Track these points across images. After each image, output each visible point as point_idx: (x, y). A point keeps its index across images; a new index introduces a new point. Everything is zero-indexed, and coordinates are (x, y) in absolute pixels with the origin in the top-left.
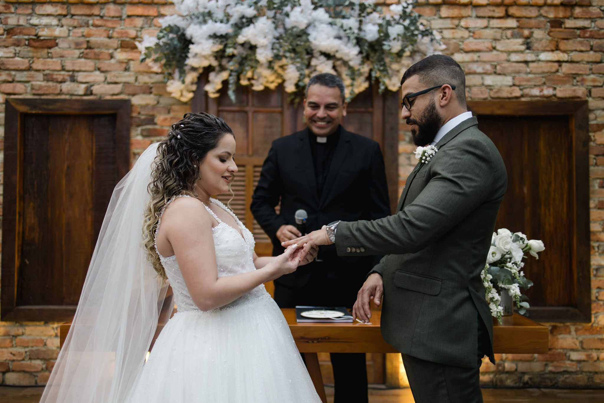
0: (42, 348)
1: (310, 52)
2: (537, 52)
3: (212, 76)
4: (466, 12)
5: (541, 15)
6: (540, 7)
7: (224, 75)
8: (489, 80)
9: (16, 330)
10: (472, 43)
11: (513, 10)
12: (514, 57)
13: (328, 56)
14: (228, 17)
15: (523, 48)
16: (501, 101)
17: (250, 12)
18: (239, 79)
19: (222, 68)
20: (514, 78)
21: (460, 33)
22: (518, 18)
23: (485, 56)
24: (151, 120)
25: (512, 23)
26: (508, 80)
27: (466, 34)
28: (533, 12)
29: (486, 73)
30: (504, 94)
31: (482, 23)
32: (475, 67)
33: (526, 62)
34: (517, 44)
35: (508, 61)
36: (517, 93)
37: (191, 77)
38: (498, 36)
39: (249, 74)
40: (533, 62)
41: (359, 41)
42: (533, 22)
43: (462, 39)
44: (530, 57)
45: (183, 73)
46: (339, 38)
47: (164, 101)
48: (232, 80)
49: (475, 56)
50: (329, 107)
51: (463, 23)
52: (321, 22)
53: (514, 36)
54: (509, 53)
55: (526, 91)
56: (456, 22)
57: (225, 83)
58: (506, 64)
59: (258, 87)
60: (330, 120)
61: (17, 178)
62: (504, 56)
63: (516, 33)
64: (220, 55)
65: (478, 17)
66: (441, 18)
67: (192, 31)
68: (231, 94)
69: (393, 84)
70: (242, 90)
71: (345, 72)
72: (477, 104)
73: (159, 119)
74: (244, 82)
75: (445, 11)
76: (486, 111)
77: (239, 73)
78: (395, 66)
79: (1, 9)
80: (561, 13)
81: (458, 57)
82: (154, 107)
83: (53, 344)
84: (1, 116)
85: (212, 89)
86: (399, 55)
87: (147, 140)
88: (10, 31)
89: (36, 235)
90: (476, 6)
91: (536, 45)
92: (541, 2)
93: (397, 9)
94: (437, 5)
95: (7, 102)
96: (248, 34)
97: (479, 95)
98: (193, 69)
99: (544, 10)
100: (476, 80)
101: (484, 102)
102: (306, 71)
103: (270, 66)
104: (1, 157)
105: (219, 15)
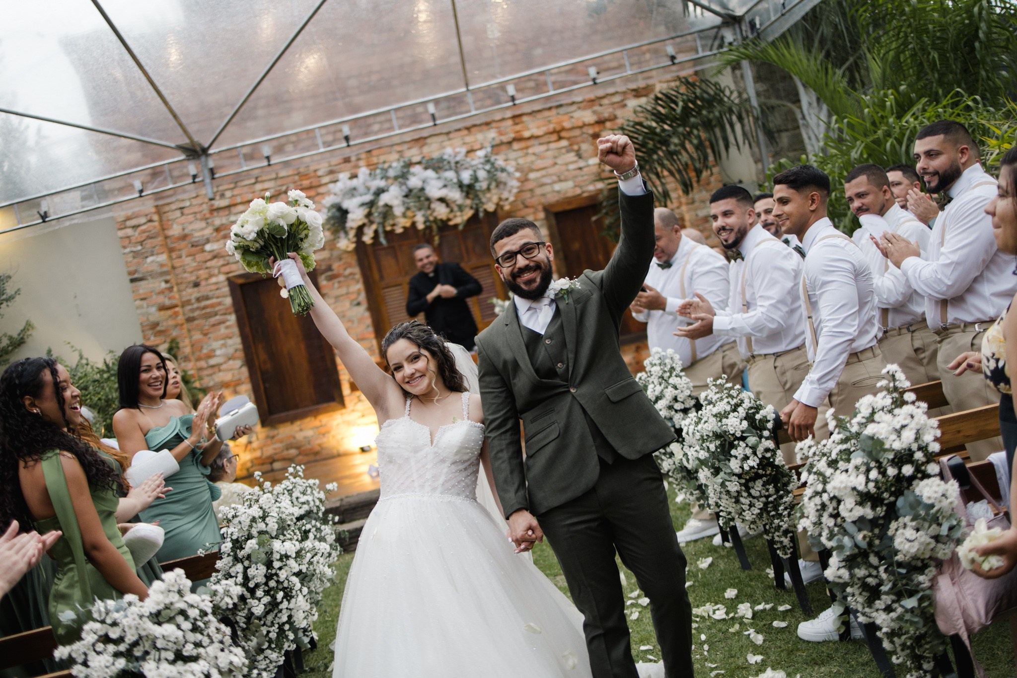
0: (292, 440)
1: (428, 199)
2: (586, 159)
3: (366, 230)
4: (530, 143)
5: (583, 133)
6: (581, 127)
7: (374, 227)
8: (557, 187)
9: (273, 432)
10: (540, 163)
11: (563, 134)
12: (572, 167)
13: (442, 200)
14: (368, 189)
15: (576, 159)
16: (569, 200)
17: (382, 184)
18: (384, 227)
19: (371, 222)
20: (574, 182)
21: (531, 158)
22: (568, 139)
23: (552, 170)
24: (329, 268)
25: (564, 143)
26: (570, 184)
27: (533, 158)
28: (577, 132)
29: (554, 182)
30: (570, 194)
31: (543, 148)
32: (547, 180)
33: (580, 169)
34: (571, 156)
35: (568, 170)
36: (578, 191)
37: (352, 234)
38: (556, 154)
39: (391, 222)
40: (585, 167)
41: (461, 185)
42: (579, 139)
43: (532, 162)
44: (581, 164)
45: (346, 233)
46: (445, 186)
47: (336, 253)
48: (381, 230)
49: (543, 172)
50: (428, 257)
51: (530, 151)
52: (432, 179)
53: (568, 152)
54: (567, 164)
55: (585, 189)
56: (525, 151)
57: (376, 232)
58: (567, 173)
59: (399, 230)
60: (431, 263)
61: (247, 329)
62: (564, 168)
63: (569, 150)
64: (369, 215)
65: (541, 144)
66: (514, 151)
67: (346, 205)
68: (383, 240)
69: (491, 207)
70: (389, 235)
71: (456, 209)
72: (552, 205)
73: (336, 266)
74: (388, 228)
75: (516, 146)
76: (559, 209)
77: (383, 224)
78: (488, 195)
79: (208, 216)
80: (597, 129)
81: (532, 176)
82: (330, 259)
83: (300, 436)
84: (226, 290)
85: (367, 238)
86: (488, 189)
87: (331, 283)
88: (217, 230)
89: (269, 366)
90: (537, 137)
91: (584, 155)
92: (580, 124)
93: (481, 153)
94: (510, 143)
95: (229, 279)
96: (384, 199)
97: (552, 198)
98: (352, 228)
99: (585, 130)
100: (547, 189)
101: (558, 203)
102: (429, 212)
103: (404, 215)
104: (232, 318)
105: (362, 189)
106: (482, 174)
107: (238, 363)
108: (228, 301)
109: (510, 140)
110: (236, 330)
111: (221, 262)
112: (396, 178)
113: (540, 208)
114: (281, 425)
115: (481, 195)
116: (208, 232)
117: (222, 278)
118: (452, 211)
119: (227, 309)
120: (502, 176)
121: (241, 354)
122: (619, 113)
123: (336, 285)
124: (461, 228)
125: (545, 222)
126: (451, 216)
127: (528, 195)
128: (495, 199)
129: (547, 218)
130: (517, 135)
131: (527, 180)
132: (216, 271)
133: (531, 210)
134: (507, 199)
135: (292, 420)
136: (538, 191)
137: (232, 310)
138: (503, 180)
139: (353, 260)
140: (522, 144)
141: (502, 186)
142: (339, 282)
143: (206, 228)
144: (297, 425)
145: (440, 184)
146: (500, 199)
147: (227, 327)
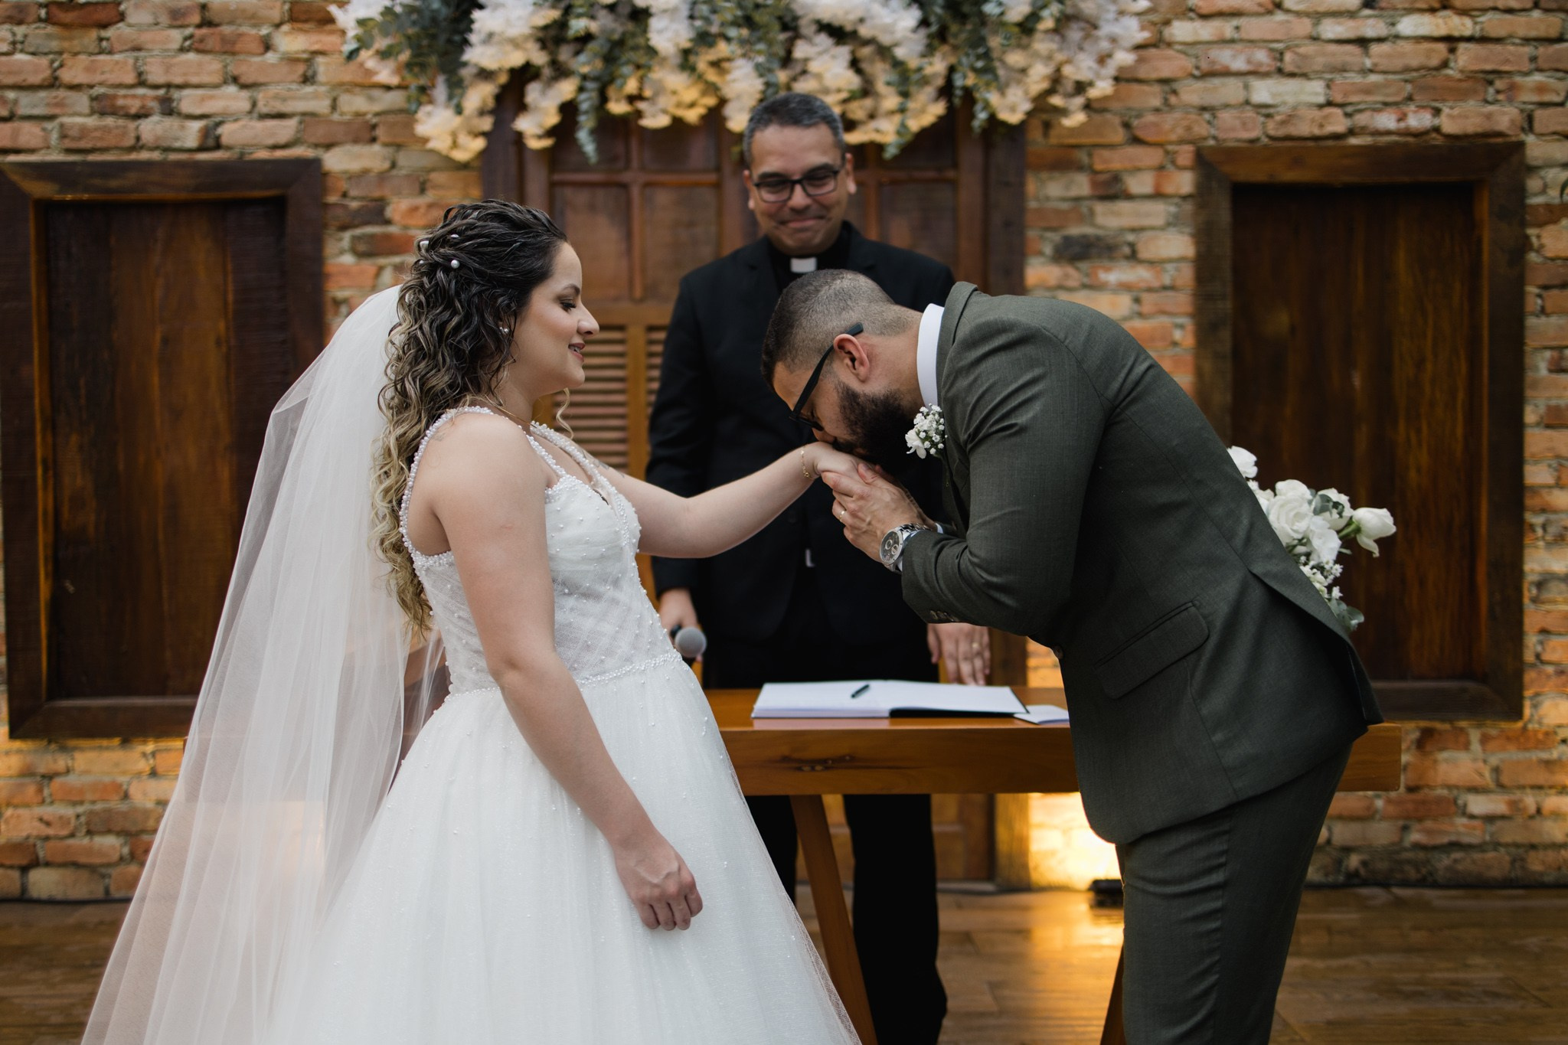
0: (115, 804)
1: (790, 25)
2: (1392, 14)
3: (533, 93)
7: (566, 89)
8: (1263, 91)
9: (52, 760)
12: (1331, 29)
13: (837, 32)
15: (1354, 2)
16: (1295, 147)
18: (604, 99)
19: (560, 72)
20: (1330, 84)
23: (1255, 28)
24: (376, 212)
26: (1314, 91)
29: (1258, 73)
30: (1304, 128)
33: (1363, 42)
35: (1315, 39)
36: (1338, 123)
37: (479, 95)
39: (631, 86)
40: (1380, 40)
44: (1371, 26)
45: (456, 86)
47: (408, 161)
48: (586, 103)
49: (1227, 28)
50: (813, 177)
54: (1317, 16)
55: (1362, 120)
57: (569, 110)
58: (1309, 49)
59: (655, 120)
62: (1304, 26)
64: (552, 37)
68: (585, 140)
69: (1012, 107)
70: (613, 129)
72: (1232, 155)
73: (398, 208)
74: (618, 108)
76: (1255, 173)
77: (604, 84)
81: (1182, 30)
82: (382, 177)
83: (145, 794)
85: (533, 125)
86: (1026, 27)
87: (369, 266)
89: (89, 518)
97: (1236, 129)
98: (484, 74)
100: (1229, 91)
101: (1250, 150)
103: (686, 61)
113: (1186, 154)
114: (83, 743)
118: (867, 91)
124: (891, 151)
125: (1188, 207)
127: (1153, 97)
128: (1038, 76)
129: (1201, 196)
131: (1158, 42)
133: (1150, 157)
134: (1080, 87)
135: (129, 731)
136: (1192, 93)
138: (1088, 9)
141: (1075, 34)
144: (136, 757)
146: (1056, 81)
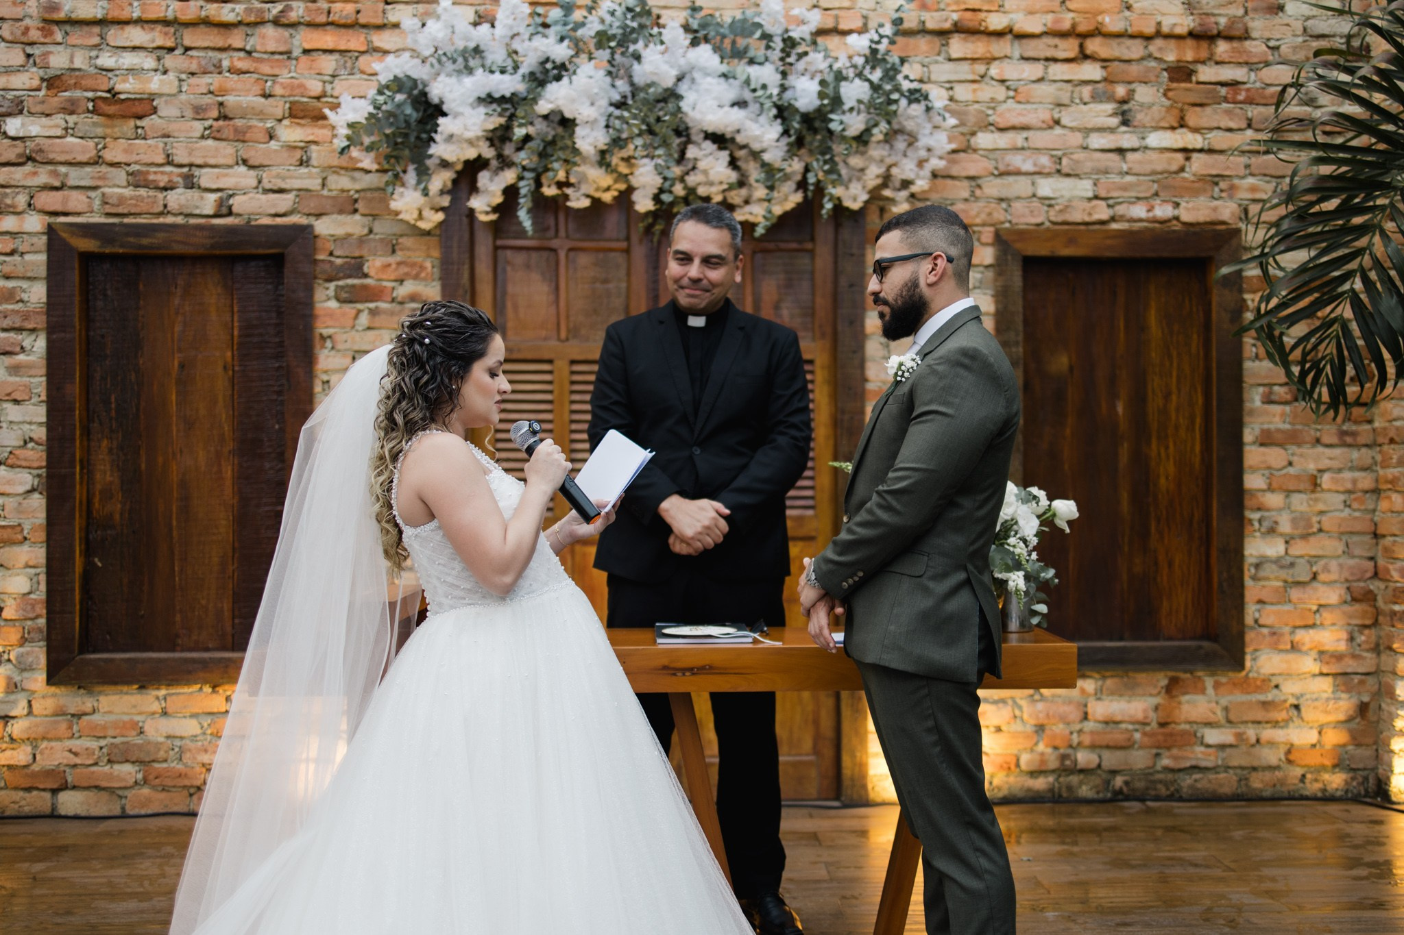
0: (134, 739)
1: (683, 132)
2: (1143, 133)
3: (483, 178)
4: (1000, 47)
5: (1150, 56)
6: (1148, 38)
7: (509, 176)
8: (1046, 187)
10: (1011, 113)
11: (1093, 46)
12: (1097, 141)
13: (720, 140)
14: (517, 59)
15: (1114, 121)
16: (1071, 230)
17: (561, 52)
18: (538, 183)
20: (1096, 182)
21: (989, 91)
22: (1105, 62)
23: (1040, 139)
24: (356, 268)
25: (1091, 71)
26: (1084, 187)
27: (1000, 92)
28: (1135, 49)
29: (1042, 173)
30: (1077, 216)
31: (1033, 71)
33: (1121, 151)
34: (1103, 113)
35: (1085, 148)
36: (1102, 212)
37: (440, 180)
38: (1065, 98)
39: (561, 175)
40: (1134, 150)
41: (783, 112)
42: (1134, 69)
43: (993, 103)
44: (1127, 139)
45: (423, 173)
46: (740, 104)
47: (383, 228)
48: (525, 188)
49: (1018, 138)
50: (709, 261)
51: (994, 71)
52: (706, 73)
53: (1096, 98)
54: (1087, 131)
55: (1120, 210)
56: (981, 68)
57: (511, 193)
58: (1080, 156)
59: (579, 202)
61: (74, 389)
62: (1076, 139)
63: (1101, 92)
64: (499, 137)
65: (1025, 59)
66: (950, 59)
67: (443, 88)
68: (524, 217)
69: (854, 196)
70: (546, 207)
71: (754, 173)
72: (1022, 234)
73: (374, 265)
74: (550, 191)
75: (958, 46)
76: (1043, 250)
78: (855, 161)
79: (35, 35)
80: (1189, 53)
81: (984, 140)
82: (361, 241)
83: (157, 730)
84: (38, 260)
85: (482, 204)
86: (862, 140)
87: (349, 309)
88: (53, 82)
89: (116, 507)
90: (1021, 36)
91: (1140, 117)
92: (1149, 29)
93: (859, 43)
94: (942, 34)
95: (51, 231)
96: (556, 97)
97: (1026, 216)
98: (445, 164)
99: (1155, 46)
100: (1020, 186)
101: (1037, 232)
102: (677, 171)
103: (603, 159)
104: (39, 345)
105: (497, 55)
106: (854, 91)
107: (25, 480)
108: (37, 293)
109: (947, 25)
110: (39, 383)
111: (43, 176)
112: (602, 39)
113: (987, 234)
114: (107, 688)
115: (839, 148)
116: (25, 80)
117: (34, 223)
119: (26, 316)
120: (911, 114)
121: (37, 455)
122: (1258, 25)
123: (364, 319)
124: (760, 231)
125: (990, 274)
126: (736, 197)
127: (961, 190)
128: (873, 174)
129: (999, 266)
130: (969, 19)
132: (21, 200)
134: (906, 184)
135: (145, 679)
136: (993, 188)
137: (41, 322)
138: (909, 125)
139: (428, 259)
140: (978, 47)
141: (900, 144)
142: (373, 313)
143: (21, 69)
144: (151, 700)
145: (731, 91)
146: (886, 179)
147: (15, 370)
